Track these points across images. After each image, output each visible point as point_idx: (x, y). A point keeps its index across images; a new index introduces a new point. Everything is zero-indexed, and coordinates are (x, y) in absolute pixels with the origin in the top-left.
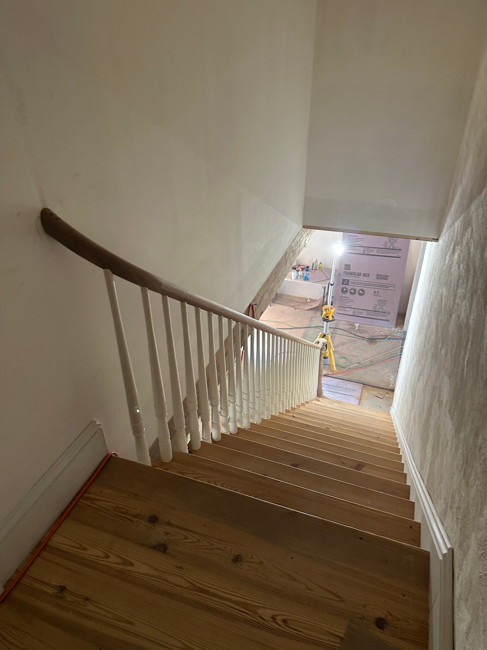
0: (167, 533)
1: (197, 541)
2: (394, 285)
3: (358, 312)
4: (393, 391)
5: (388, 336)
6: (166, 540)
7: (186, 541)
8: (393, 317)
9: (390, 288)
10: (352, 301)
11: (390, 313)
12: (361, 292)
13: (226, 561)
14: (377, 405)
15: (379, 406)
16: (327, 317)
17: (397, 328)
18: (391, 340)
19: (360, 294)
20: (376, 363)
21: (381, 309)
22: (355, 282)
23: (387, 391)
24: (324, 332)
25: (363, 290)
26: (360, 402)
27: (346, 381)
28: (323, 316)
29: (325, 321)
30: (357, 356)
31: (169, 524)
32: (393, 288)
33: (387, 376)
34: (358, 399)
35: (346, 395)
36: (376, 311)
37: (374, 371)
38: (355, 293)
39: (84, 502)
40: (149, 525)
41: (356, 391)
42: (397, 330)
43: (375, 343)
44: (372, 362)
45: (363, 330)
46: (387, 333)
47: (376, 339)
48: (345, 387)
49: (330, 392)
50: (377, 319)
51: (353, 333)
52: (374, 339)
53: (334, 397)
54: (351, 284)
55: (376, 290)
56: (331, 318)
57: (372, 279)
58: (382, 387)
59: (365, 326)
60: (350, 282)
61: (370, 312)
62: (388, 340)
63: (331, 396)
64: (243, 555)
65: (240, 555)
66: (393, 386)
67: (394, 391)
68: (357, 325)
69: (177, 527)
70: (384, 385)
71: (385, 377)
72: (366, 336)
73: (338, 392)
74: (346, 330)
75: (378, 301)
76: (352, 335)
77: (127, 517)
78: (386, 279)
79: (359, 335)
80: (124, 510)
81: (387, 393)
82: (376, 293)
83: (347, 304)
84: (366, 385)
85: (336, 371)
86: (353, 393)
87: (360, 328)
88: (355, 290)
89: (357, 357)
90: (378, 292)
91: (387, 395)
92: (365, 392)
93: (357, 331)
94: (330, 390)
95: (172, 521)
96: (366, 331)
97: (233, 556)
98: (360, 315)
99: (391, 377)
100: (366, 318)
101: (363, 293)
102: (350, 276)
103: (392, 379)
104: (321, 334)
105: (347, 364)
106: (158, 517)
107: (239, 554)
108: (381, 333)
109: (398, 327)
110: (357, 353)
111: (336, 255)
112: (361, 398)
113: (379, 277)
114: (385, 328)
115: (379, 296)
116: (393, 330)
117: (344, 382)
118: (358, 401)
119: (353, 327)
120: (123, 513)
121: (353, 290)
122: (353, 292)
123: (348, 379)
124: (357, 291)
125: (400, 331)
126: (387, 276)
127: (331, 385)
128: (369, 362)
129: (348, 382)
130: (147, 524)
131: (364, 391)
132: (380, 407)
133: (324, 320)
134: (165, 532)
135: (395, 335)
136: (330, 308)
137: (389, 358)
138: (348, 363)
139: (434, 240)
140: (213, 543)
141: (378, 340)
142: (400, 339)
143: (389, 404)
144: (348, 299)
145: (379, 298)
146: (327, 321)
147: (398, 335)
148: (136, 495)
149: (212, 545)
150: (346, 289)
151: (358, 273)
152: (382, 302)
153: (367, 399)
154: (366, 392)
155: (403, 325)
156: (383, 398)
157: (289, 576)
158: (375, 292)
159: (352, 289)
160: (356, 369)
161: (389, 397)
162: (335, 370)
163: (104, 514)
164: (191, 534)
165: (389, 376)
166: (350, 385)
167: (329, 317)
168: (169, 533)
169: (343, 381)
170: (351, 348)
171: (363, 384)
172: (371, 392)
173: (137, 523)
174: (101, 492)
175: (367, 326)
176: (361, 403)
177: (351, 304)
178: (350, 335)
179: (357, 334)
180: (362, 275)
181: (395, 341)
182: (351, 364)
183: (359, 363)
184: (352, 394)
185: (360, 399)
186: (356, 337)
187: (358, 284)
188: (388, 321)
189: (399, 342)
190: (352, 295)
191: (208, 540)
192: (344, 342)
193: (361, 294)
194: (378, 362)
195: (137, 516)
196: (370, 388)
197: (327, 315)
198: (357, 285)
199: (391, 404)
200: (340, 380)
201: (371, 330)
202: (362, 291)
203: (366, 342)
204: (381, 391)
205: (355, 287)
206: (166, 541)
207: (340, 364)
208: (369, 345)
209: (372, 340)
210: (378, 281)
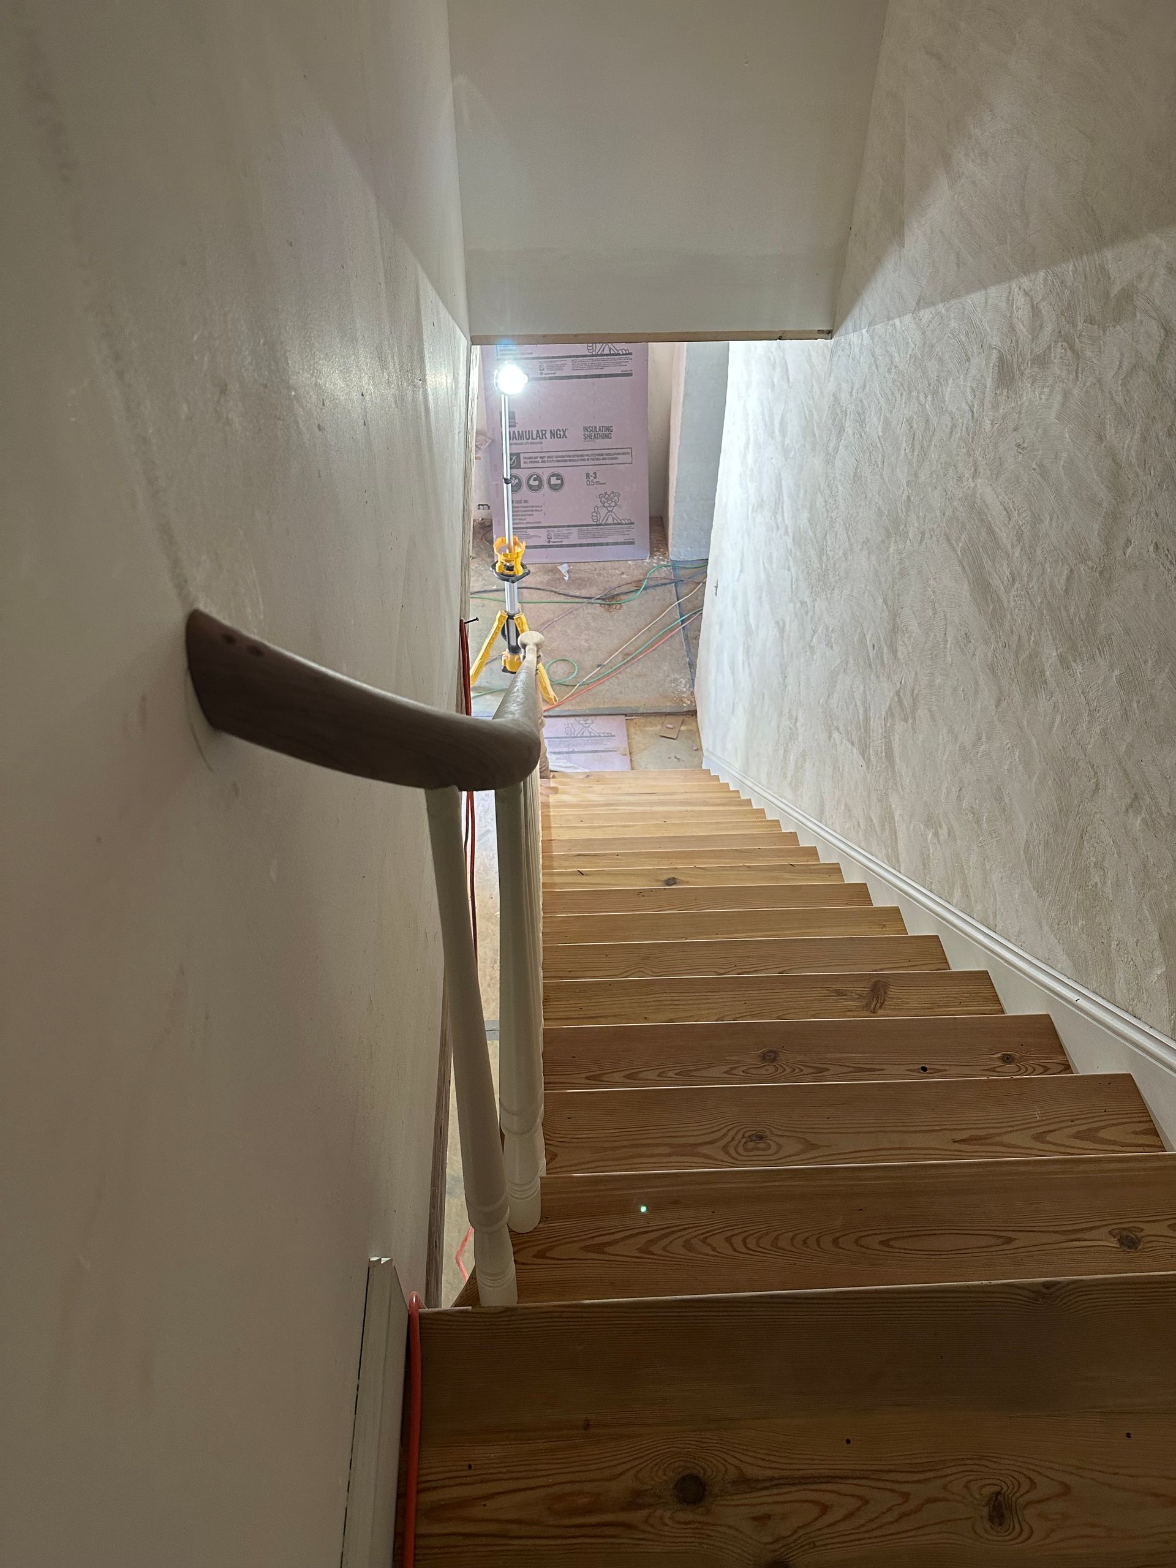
0: (762, 1520)
1: (860, 1503)
2: (629, 450)
3: (558, 536)
4: (693, 713)
5: (640, 581)
6: (773, 1543)
7: (828, 1519)
8: (642, 531)
9: (621, 459)
10: (537, 508)
11: (632, 523)
12: (554, 481)
13: (975, 1531)
14: (670, 758)
15: (676, 757)
16: (511, 568)
17: (656, 558)
18: (651, 591)
19: (554, 488)
20: (636, 656)
21: (610, 518)
22: (536, 458)
23: (681, 718)
24: (508, 609)
25: (558, 476)
26: (631, 760)
27: (586, 718)
28: (499, 567)
29: (508, 581)
30: (589, 649)
31: (745, 1483)
32: (626, 459)
33: (671, 682)
34: (625, 755)
35: (596, 751)
36: (601, 525)
37: (639, 676)
38: (540, 486)
39: (437, 1529)
40: (690, 1517)
41: (614, 736)
42: (655, 561)
43: (618, 606)
44: (628, 655)
45: (583, 580)
46: (637, 574)
47: (618, 595)
48: (586, 734)
49: (559, 756)
50: (607, 544)
51: (561, 592)
52: (613, 597)
53: (571, 765)
54: (525, 463)
55: (591, 470)
56: (519, 571)
57: (575, 441)
58: (668, 711)
59: (583, 567)
60: (522, 461)
61: (588, 530)
62: (644, 592)
63: (564, 765)
64: (1005, 1488)
65: (999, 1493)
66: (691, 702)
67: (696, 714)
68: (564, 569)
69: (774, 1483)
70: (670, 706)
71: (667, 685)
72: (593, 591)
73: (576, 749)
74: (542, 588)
75: (600, 496)
76: (562, 598)
77: (609, 1517)
78: (607, 437)
79: (577, 594)
80: (583, 1501)
81: (683, 723)
82: (592, 478)
83: (529, 519)
84: (631, 715)
85: (556, 701)
86: (610, 745)
87: (572, 575)
88: (538, 478)
89: (591, 652)
90: (595, 473)
91: (683, 728)
92: (636, 734)
93: (568, 584)
94: (557, 750)
95: (751, 1472)
96: (589, 579)
97: (984, 1506)
98: (565, 542)
99: (681, 682)
100: (581, 545)
101: (559, 482)
102: (520, 441)
103: (683, 686)
104: (501, 616)
105: (574, 675)
106: (701, 1475)
107: (996, 1489)
108: (624, 576)
109: (656, 555)
110: (587, 641)
111: (507, 398)
112: (633, 751)
113: (590, 433)
114: (629, 562)
115: (598, 483)
116: (647, 563)
117: (582, 722)
118: (628, 758)
119: (558, 576)
120: (587, 1511)
121: (535, 480)
122: (537, 483)
123: (588, 712)
124: (545, 479)
125: (662, 563)
126: (608, 429)
127: (554, 736)
128: (620, 658)
129: (590, 720)
130: (681, 1516)
131: (632, 730)
132: (678, 759)
133: (505, 577)
134: (755, 1519)
135: (656, 575)
136: (512, 544)
137: (661, 638)
138: (576, 673)
139: (822, 335)
140: (905, 1488)
141: (625, 597)
142: (669, 583)
143: (695, 748)
144: (525, 505)
145: (601, 490)
146: (513, 578)
147: (664, 575)
148: (587, 1426)
149: (906, 1496)
150: (517, 481)
151: (538, 431)
152: (608, 499)
153: (644, 749)
154: (638, 732)
155: (667, 545)
156: (677, 737)
157: (1156, 1495)
158: (588, 476)
159: (532, 476)
160: (599, 680)
161: (690, 731)
162: (553, 697)
163: (530, 1542)
164: (829, 1487)
165: (675, 680)
166: (598, 726)
167: (515, 568)
168: (768, 1517)
169: (578, 718)
170: (569, 631)
171: (626, 715)
172: (647, 729)
173: (652, 1526)
174: (470, 1467)
175: (588, 566)
176: (635, 764)
177: (536, 517)
178: (556, 600)
179: (571, 593)
180: (548, 435)
181: (659, 590)
182: (583, 673)
183: (599, 666)
184: (608, 746)
185: (630, 753)
186: (571, 600)
187: (544, 462)
188: (632, 543)
189: (670, 592)
190: (535, 494)
191: (889, 1485)
192: (549, 621)
193: (558, 488)
194: (641, 653)
195: (635, 1500)
196: (642, 720)
197: (508, 564)
198: (541, 465)
199: (699, 748)
200: (572, 720)
201: (600, 575)
202: (557, 479)
203: (598, 609)
204: (670, 723)
205: (539, 471)
206: (772, 1547)
207: (557, 679)
208: (608, 615)
209: (610, 600)
210: (589, 445)
